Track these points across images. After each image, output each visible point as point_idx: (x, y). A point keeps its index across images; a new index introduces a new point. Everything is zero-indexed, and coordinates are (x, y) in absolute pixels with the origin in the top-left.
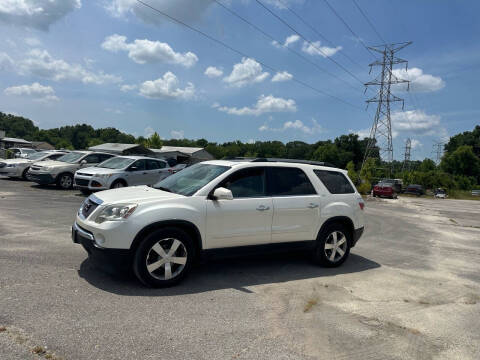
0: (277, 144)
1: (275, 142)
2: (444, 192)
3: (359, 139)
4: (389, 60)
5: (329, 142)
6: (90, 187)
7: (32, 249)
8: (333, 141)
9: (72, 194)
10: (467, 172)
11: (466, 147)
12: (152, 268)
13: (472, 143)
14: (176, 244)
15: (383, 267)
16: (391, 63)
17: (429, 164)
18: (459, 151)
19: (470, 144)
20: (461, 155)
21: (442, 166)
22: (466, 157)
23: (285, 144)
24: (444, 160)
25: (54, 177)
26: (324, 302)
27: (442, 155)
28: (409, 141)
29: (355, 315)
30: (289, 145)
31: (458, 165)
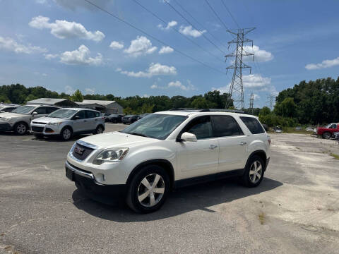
0: (165, 98)
1: (163, 96)
2: (281, 129)
3: (220, 94)
4: (241, 40)
5: (201, 96)
6: (44, 133)
7: (23, 186)
8: (203, 96)
9: (28, 139)
10: (291, 115)
11: (290, 99)
12: (141, 198)
13: (293, 96)
14: (158, 177)
15: (285, 185)
16: (242, 42)
17: (266, 111)
18: (285, 101)
19: (291, 97)
20: (287, 104)
21: (275, 112)
22: (289, 105)
23: (170, 98)
24: (276, 107)
25: (12, 125)
26: (268, 215)
27: (275, 104)
28: (252, 95)
29: (295, 224)
30: (173, 99)
31: (285, 110)
